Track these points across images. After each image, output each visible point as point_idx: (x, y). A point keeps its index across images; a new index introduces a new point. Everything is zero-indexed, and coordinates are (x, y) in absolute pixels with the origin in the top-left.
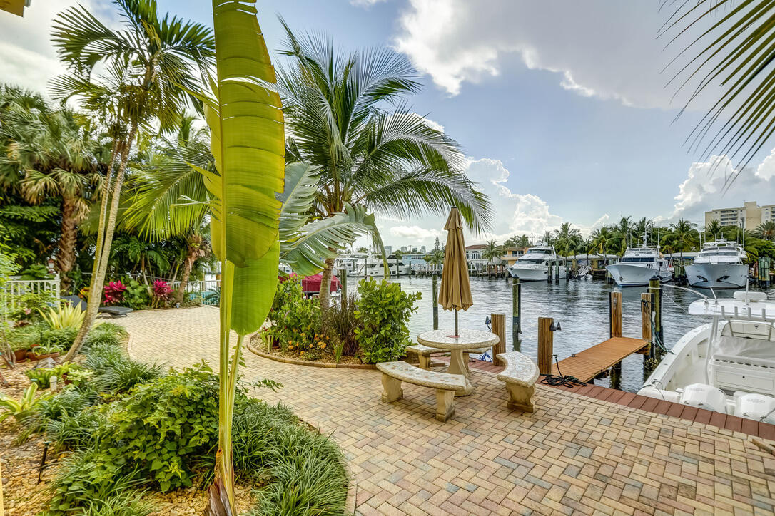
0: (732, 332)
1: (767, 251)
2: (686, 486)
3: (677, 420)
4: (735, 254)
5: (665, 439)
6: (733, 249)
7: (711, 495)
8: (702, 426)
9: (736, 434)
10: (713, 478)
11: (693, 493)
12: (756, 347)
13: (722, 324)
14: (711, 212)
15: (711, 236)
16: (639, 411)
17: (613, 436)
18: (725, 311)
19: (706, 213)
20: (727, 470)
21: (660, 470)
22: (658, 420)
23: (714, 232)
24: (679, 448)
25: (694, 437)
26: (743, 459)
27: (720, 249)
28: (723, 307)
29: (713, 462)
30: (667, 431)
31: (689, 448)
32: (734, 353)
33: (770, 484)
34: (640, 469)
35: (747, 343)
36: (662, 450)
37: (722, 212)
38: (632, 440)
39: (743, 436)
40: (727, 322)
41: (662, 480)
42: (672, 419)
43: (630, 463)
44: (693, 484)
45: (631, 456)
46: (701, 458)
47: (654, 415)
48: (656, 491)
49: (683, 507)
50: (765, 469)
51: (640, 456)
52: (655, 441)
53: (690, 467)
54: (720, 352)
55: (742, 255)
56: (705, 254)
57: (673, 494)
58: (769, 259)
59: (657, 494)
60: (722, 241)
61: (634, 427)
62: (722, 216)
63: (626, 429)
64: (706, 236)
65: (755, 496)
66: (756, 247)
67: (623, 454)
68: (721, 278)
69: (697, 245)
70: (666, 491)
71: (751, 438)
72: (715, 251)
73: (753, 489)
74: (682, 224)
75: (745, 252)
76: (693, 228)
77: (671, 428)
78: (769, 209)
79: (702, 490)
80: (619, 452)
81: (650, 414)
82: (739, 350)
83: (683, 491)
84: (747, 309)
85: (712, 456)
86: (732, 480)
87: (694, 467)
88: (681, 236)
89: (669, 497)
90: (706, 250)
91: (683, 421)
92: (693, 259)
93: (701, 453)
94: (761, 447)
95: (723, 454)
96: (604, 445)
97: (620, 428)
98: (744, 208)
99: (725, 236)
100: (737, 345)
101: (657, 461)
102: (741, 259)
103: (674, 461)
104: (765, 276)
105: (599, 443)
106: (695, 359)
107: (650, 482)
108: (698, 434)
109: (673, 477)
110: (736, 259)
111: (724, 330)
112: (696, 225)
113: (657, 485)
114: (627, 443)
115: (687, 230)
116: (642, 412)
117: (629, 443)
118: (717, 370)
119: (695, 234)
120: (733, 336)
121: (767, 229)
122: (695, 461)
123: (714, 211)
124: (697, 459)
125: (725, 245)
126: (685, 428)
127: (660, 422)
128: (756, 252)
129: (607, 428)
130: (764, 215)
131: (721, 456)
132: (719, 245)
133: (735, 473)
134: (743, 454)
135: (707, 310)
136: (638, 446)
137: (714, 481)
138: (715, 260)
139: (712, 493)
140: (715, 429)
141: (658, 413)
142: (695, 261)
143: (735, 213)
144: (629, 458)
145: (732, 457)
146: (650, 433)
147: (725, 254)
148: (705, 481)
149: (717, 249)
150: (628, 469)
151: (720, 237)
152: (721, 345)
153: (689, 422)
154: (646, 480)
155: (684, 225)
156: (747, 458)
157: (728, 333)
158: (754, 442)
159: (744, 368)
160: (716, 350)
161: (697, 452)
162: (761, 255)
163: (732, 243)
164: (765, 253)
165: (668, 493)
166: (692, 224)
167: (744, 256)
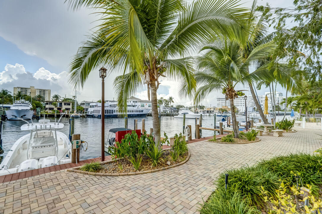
0: (38, 136)
1: (39, 105)
2: (56, 199)
3: (38, 176)
4: (28, 106)
5: (38, 186)
6: (27, 104)
7: (66, 196)
8: (48, 174)
9: (61, 171)
10: (63, 190)
11: (60, 200)
12: (46, 140)
13: (34, 133)
14: (16, 88)
15: (18, 98)
16: (18, 181)
17: (11, 199)
18: (37, 127)
19: (14, 88)
20: (65, 184)
21: (43, 200)
22: (30, 180)
23: (19, 96)
24: (45, 187)
25: (49, 179)
26: (67, 178)
27: (22, 104)
28: (36, 126)
29: (59, 184)
30: (37, 182)
31: (49, 184)
32: (39, 144)
33: (78, 181)
34: (34, 205)
35: (43, 139)
36: (39, 192)
37: (21, 88)
38: (23, 195)
39: (63, 170)
40: (36, 132)
41: (47, 203)
42: (36, 177)
43: (28, 206)
44: (58, 196)
45: (26, 203)
46: (55, 186)
47: (27, 179)
48: (46, 209)
49: (60, 207)
50: (74, 178)
51: (31, 200)
52: (34, 189)
53: (53, 191)
54: (34, 145)
55: (31, 106)
56: (16, 106)
57: (53, 205)
58: (40, 108)
59: (47, 210)
60: (23, 100)
61: (20, 189)
62: (21, 90)
63: (17, 192)
64: (16, 98)
65: (77, 188)
66: (35, 104)
67: (22, 204)
68: (23, 116)
69: (11, 101)
70: (50, 206)
71: (66, 170)
72: (20, 105)
73: (75, 186)
74: (4, 91)
75: (32, 105)
76: (9, 93)
77: (38, 180)
78: (39, 91)
79: (62, 196)
80: (20, 205)
81: (24, 179)
82: (40, 142)
83: (56, 202)
84: (45, 126)
85: (58, 183)
86: (68, 187)
87: (55, 190)
88: (3, 97)
89: (53, 208)
90: (16, 104)
91: (41, 175)
92: (9, 107)
93: (54, 184)
94: (70, 171)
95: (61, 180)
96: (8, 207)
97: (13, 193)
98: (30, 88)
99: (24, 99)
100: (40, 141)
101: (40, 197)
102: (31, 108)
103: (46, 193)
104: (39, 115)
105: (5, 208)
106: (21, 151)
107: (42, 208)
108: (49, 177)
109: (49, 199)
110: (29, 108)
111: (35, 135)
112: (11, 92)
113: (46, 206)
114: (21, 198)
115: (6, 94)
116: (20, 180)
117: (22, 197)
118: (33, 152)
119: (10, 96)
120: (38, 137)
121: (38, 97)
122: (54, 188)
123: (18, 87)
124: (54, 186)
125: (24, 102)
126: (43, 177)
127: (32, 180)
128: (35, 105)
129: (5, 198)
130: (37, 92)
131: (61, 181)
132: (22, 102)
133: (68, 184)
134: (67, 176)
135: (29, 128)
136: (27, 196)
137: (64, 191)
138: (20, 108)
139: (65, 195)
140: (53, 172)
141: (28, 177)
142: (11, 109)
143: (26, 90)
144: (26, 204)
145: (64, 179)
146: (30, 187)
147: (24, 106)
148: (61, 193)
149: (21, 103)
150: (29, 209)
151: (22, 98)
152: (34, 142)
153: (43, 175)
154: (40, 208)
155: (5, 91)
156: (68, 177)
157: (36, 137)
158: (68, 171)
159: (43, 149)
160: (32, 144)
161: (53, 184)
162: (37, 107)
163: (27, 101)
164: (38, 106)
165: (51, 206)
166: (9, 92)
167: (31, 107)
